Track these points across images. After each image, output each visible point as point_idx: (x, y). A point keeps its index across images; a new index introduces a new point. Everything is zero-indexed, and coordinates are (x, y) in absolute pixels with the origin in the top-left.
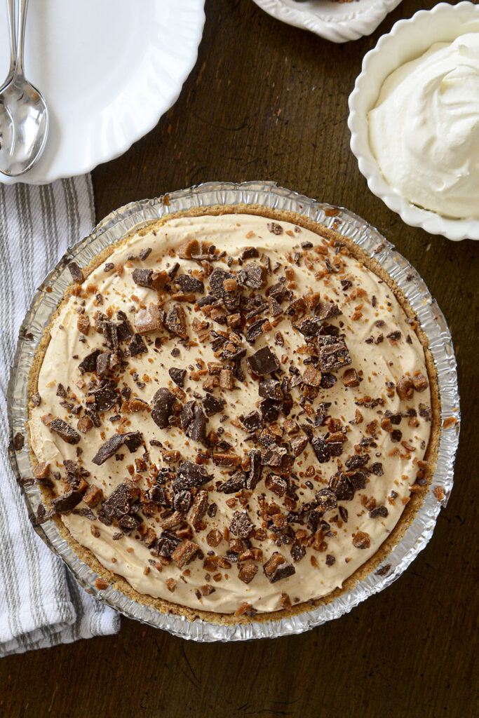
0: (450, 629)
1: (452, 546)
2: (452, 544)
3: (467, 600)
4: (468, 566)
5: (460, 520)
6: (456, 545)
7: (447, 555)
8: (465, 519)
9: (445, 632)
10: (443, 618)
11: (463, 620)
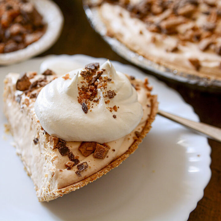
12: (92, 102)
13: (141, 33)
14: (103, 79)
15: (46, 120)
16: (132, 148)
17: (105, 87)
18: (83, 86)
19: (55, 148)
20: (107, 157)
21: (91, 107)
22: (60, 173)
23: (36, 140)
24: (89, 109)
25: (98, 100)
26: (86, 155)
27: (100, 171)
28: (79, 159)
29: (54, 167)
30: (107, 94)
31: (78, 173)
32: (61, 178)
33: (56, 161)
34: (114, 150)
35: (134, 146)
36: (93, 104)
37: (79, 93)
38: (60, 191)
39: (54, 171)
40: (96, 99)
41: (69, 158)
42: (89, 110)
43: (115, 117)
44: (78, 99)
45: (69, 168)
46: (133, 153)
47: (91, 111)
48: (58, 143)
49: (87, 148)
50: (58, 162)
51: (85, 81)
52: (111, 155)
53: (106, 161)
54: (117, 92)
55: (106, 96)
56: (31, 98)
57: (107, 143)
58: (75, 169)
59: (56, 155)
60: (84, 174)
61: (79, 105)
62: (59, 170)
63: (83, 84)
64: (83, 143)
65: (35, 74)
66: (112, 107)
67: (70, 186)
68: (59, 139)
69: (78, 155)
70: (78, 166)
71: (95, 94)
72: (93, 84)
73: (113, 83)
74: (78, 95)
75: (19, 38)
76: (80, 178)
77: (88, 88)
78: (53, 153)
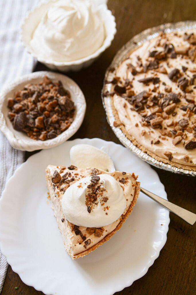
0: (175, 282)
1: (177, 242)
2: (178, 241)
3: (184, 268)
4: (185, 252)
5: (182, 230)
6: (179, 242)
7: (175, 246)
8: (184, 230)
9: (173, 283)
10: (172, 276)
11: (182, 279)
12: (94, 204)
13: (137, 125)
14: (101, 189)
15: (67, 215)
16: (118, 227)
17: (101, 195)
18: (89, 194)
19: (72, 230)
20: (103, 235)
21: (93, 209)
22: (75, 247)
23: (63, 220)
24: (92, 209)
25: (97, 203)
26: (90, 233)
27: (98, 244)
28: (86, 236)
29: (71, 244)
30: (103, 199)
31: (85, 246)
32: (76, 250)
33: (73, 239)
34: (107, 231)
35: (120, 225)
36: (94, 206)
37: (87, 199)
38: (75, 257)
39: (72, 246)
40: (96, 202)
41: (81, 236)
42: (91, 211)
43: (107, 214)
44: (85, 203)
45: (80, 244)
46: (119, 230)
47: (93, 211)
48: (74, 228)
49: (91, 230)
50: (74, 240)
51: (91, 190)
52: (105, 234)
53: (102, 237)
54: (109, 197)
55: (102, 201)
56: (60, 191)
57: (102, 227)
58: (83, 244)
59: (72, 236)
60: (88, 247)
61: (86, 206)
62: (74, 245)
63: (89, 192)
64: (88, 228)
65: (64, 169)
66: (106, 207)
67: (80, 255)
68: (75, 225)
69: (86, 234)
70: (85, 242)
71: (95, 199)
72: (95, 193)
73: (107, 192)
74: (86, 200)
75: (57, 126)
76: (86, 249)
77: (92, 195)
78: (71, 233)
